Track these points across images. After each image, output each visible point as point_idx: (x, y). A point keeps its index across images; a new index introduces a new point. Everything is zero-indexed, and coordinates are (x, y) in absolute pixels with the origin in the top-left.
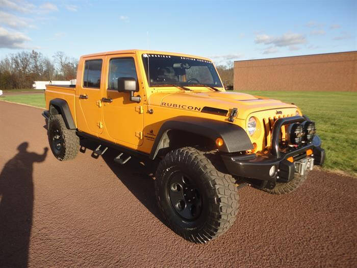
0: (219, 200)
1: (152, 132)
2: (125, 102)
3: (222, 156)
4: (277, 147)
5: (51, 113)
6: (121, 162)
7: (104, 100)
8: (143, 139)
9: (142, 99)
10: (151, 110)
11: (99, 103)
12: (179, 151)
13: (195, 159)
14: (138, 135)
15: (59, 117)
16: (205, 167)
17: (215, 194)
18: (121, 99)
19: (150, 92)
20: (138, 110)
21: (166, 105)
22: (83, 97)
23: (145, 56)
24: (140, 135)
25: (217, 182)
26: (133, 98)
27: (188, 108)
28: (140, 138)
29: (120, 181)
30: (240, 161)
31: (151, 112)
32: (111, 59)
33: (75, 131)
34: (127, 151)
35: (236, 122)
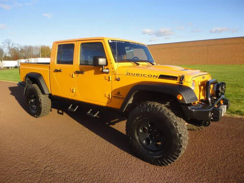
0: (180, 135)
1: (119, 93)
2: (95, 73)
3: (182, 106)
4: (209, 99)
5: (27, 83)
6: (92, 115)
7: (77, 73)
8: (112, 98)
9: (111, 70)
10: (119, 78)
11: (72, 75)
12: (147, 105)
13: (160, 109)
14: (107, 96)
15: (35, 86)
16: (168, 114)
17: (177, 131)
18: (93, 71)
19: (116, 66)
20: (107, 78)
21: (131, 74)
22: (57, 71)
23: (110, 41)
24: (109, 95)
25: (178, 123)
26: (104, 70)
27: (148, 76)
28: (109, 98)
29: (87, 129)
30: (193, 109)
31: (118, 80)
32: (82, 44)
33: (48, 95)
34: (96, 108)
35: (185, 84)
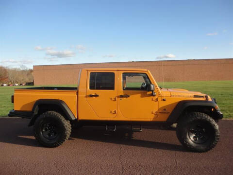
1: (165, 110)
8: (159, 114)
9: (157, 94)
11: (115, 99)
14: (155, 113)
20: (155, 100)
21: (174, 96)
22: (91, 96)
27: (187, 96)
31: (164, 100)
32: (123, 73)
